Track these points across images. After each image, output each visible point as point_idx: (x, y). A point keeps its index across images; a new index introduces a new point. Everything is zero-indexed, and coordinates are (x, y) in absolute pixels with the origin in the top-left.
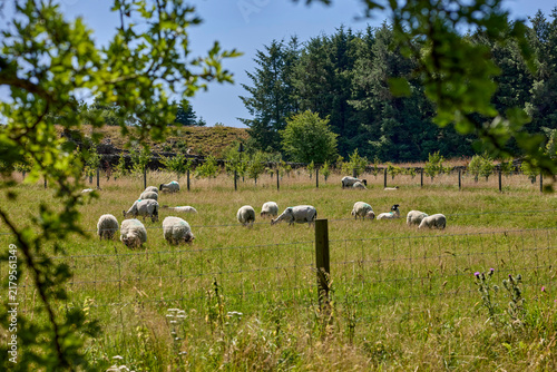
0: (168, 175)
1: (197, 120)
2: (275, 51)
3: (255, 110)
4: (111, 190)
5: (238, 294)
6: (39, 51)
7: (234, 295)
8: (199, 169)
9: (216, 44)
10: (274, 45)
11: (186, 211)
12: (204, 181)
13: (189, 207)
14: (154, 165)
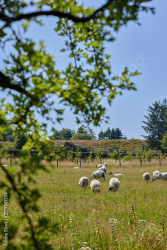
0: (111, 160)
1: (123, 137)
2: (157, 106)
3: (149, 131)
4: (86, 167)
5: (143, 212)
6: (25, 71)
7: (142, 213)
8: (125, 157)
9: (126, 69)
10: (156, 103)
11: (119, 176)
12: (127, 163)
13: (120, 174)
14: (105, 156)
